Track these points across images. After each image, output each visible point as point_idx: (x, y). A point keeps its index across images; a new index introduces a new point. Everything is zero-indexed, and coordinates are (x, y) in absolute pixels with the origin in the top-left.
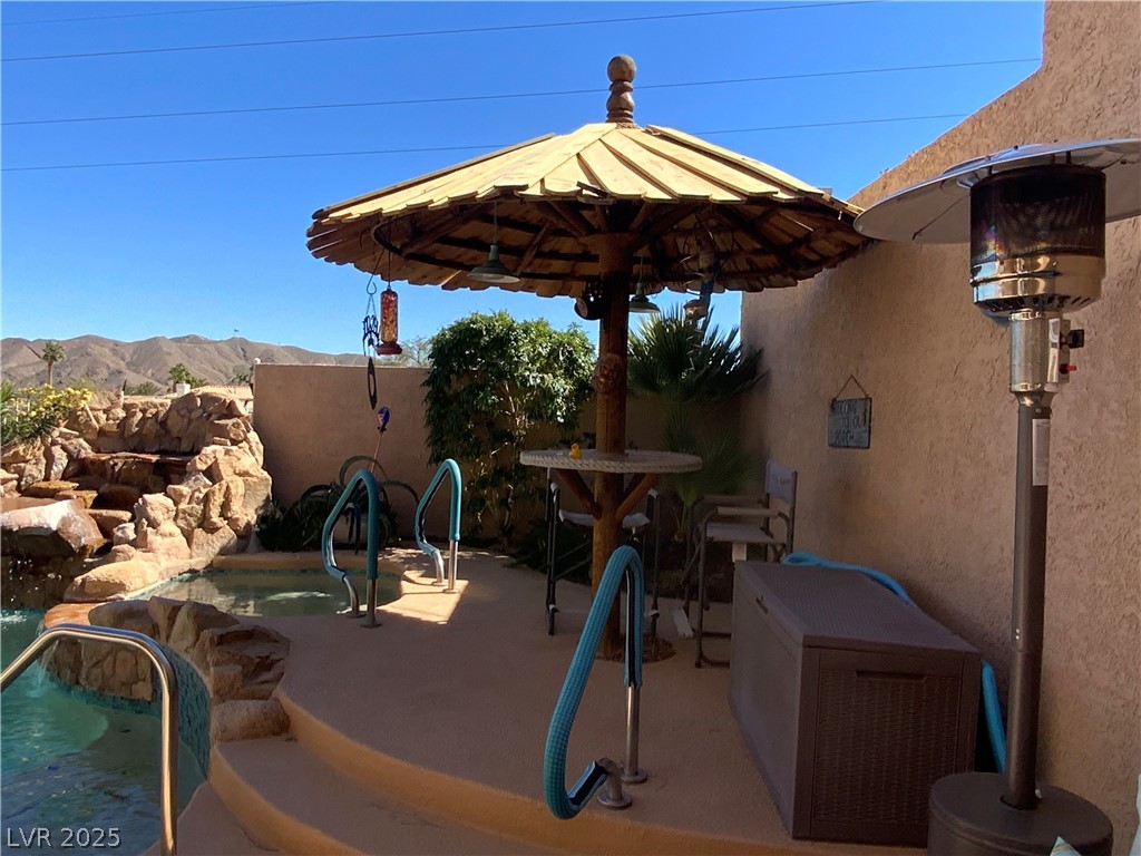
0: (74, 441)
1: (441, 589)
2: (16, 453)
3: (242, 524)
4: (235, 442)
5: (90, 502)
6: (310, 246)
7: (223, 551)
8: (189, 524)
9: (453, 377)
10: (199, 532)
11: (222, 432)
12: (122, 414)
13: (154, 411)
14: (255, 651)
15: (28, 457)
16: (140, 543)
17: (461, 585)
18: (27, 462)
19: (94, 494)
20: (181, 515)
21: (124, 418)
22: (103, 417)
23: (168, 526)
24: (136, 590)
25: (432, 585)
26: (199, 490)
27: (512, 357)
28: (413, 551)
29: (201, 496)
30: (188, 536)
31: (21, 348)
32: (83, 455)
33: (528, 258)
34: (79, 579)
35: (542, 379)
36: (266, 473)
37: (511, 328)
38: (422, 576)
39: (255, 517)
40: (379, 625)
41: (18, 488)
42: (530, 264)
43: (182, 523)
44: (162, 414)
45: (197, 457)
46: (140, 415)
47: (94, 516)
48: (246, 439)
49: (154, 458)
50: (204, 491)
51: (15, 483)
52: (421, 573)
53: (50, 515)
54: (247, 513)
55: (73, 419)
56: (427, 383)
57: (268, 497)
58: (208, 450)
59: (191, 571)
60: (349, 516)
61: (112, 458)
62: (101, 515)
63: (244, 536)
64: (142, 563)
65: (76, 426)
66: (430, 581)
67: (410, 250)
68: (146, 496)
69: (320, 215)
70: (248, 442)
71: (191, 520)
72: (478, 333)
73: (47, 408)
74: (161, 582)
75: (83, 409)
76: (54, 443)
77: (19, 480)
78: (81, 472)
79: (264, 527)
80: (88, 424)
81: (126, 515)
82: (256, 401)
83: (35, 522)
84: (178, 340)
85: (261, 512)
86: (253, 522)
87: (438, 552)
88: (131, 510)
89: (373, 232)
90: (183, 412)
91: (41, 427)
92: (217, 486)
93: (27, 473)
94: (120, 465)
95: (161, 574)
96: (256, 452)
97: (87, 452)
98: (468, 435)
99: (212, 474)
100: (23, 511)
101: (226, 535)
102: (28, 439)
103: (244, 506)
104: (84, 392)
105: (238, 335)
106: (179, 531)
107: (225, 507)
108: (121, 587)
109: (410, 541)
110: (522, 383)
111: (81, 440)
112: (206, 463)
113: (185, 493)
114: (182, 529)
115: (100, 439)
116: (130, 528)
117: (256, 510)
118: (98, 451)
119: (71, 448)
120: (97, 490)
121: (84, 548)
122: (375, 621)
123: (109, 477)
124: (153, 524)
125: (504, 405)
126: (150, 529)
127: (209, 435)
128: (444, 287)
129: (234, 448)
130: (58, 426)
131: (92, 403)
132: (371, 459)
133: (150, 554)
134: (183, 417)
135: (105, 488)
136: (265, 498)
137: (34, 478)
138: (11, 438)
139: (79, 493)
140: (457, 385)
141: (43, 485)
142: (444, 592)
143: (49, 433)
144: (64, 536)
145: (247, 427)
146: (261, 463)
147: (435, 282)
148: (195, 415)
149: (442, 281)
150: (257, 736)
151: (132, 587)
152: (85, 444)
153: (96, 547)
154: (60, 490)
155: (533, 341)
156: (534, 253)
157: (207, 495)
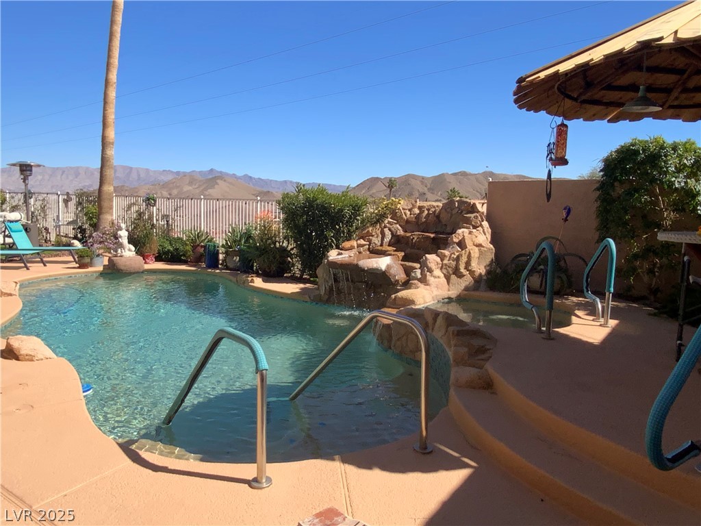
0: (394, 226)
1: (599, 324)
2: (368, 231)
3: (477, 274)
4: (475, 227)
5: (401, 258)
6: (516, 101)
7: (467, 289)
8: (448, 272)
9: (616, 184)
10: (453, 277)
11: (468, 221)
12: (417, 211)
13: (433, 210)
14: (477, 342)
15: (373, 234)
16: (423, 280)
17: (613, 323)
18: (373, 236)
19: (403, 254)
20: (444, 267)
21: (419, 214)
22: (408, 213)
23: (437, 272)
24: (420, 304)
25: (593, 320)
26: (454, 254)
27: (662, 168)
28: (583, 299)
29: (455, 257)
30: (448, 278)
31: (378, 182)
32: (399, 234)
33: (675, 94)
34: (393, 296)
35: (686, 183)
36: (492, 246)
37: (662, 147)
38: (587, 315)
39: (485, 271)
40: (553, 339)
41: (369, 249)
42: (677, 98)
43: (445, 271)
44: (437, 212)
45: (454, 235)
46: (426, 212)
47: (402, 265)
48: (481, 226)
49: (432, 236)
50: (457, 254)
51: (367, 246)
52: (586, 312)
53: (383, 263)
54: (480, 268)
55: (395, 215)
56: (598, 189)
57: (492, 260)
58: (460, 231)
59: (449, 298)
60: (541, 274)
61: (412, 235)
62: (406, 265)
63: (478, 281)
64: (424, 290)
65: (395, 218)
66: (591, 318)
67: (583, 98)
68: (427, 255)
69: (521, 80)
70: (482, 227)
71: (450, 270)
72: (636, 153)
73: (383, 209)
74: (433, 302)
75: (399, 209)
76: (385, 227)
77: (369, 245)
78: (397, 242)
79: (489, 277)
80: (401, 217)
81: (417, 265)
82: (488, 203)
83: (375, 266)
84: (455, 174)
85: (488, 268)
86: (483, 273)
87: (598, 300)
88: (420, 263)
89: (556, 87)
90: (448, 210)
91: (379, 219)
92: (464, 251)
93: (373, 241)
94: (416, 239)
95: (433, 298)
96: (487, 233)
97: (401, 232)
98: (626, 223)
99: (462, 244)
100: (369, 260)
101: (468, 280)
102: (374, 224)
103: (478, 264)
104: (400, 200)
105: (488, 170)
106: (443, 275)
107: (468, 264)
108: (412, 302)
109: (580, 293)
110: (669, 186)
111: (398, 225)
112: (458, 238)
113: (446, 254)
114: (445, 275)
115: (407, 225)
116: (418, 272)
117: (485, 267)
118: (405, 231)
119: (393, 229)
120: (404, 251)
121: (397, 281)
122: (551, 337)
123: (410, 245)
124: (430, 271)
125: (656, 203)
126: (428, 273)
127: (461, 223)
128: (609, 121)
129: (474, 230)
130: (387, 218)
131: (403, 205)
132: (558, 239)
133: (428, 287)
134: (448, 213)
135: (408, 251)
136: (490, 260)
137: (376, 244)
138: (366, 224)
139: (396, 253)
140: (619, 190)
141: (380, 248)
142: (601, 325)
143: (383, 221)
144: (388, 274)
145: (482, 218)
146: (489, 240)
147: (602, 118)
148: (454, 212)
149: (608, 117)
150: (474, 388)
151: (418, 303)
152: (400, 228)
153: (403, 281)
154: (388, 251)
155: (680, 156)
156: (679, 90)
157: (458, 257)
